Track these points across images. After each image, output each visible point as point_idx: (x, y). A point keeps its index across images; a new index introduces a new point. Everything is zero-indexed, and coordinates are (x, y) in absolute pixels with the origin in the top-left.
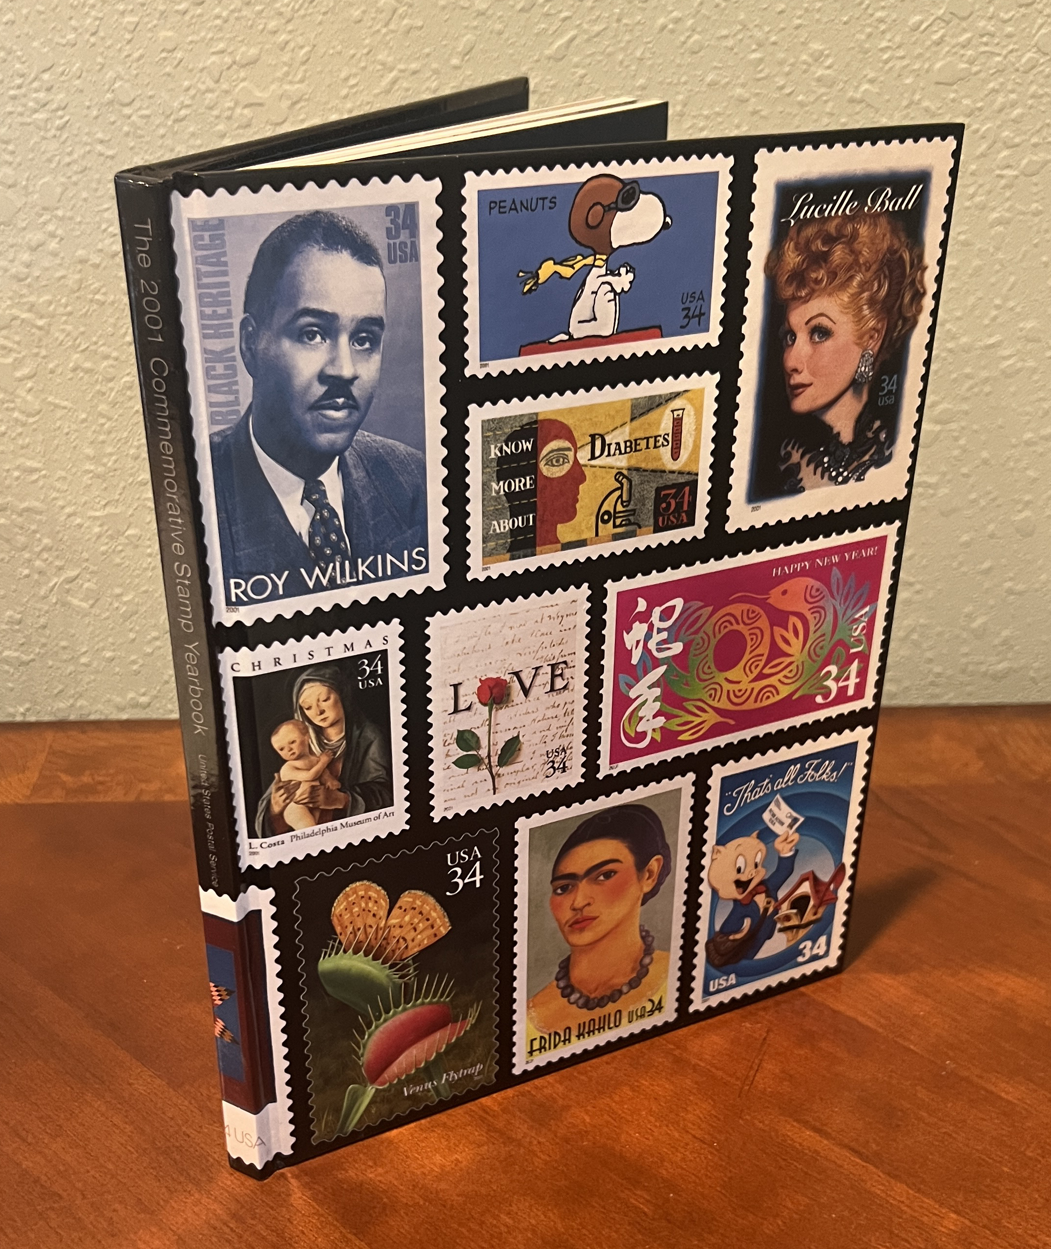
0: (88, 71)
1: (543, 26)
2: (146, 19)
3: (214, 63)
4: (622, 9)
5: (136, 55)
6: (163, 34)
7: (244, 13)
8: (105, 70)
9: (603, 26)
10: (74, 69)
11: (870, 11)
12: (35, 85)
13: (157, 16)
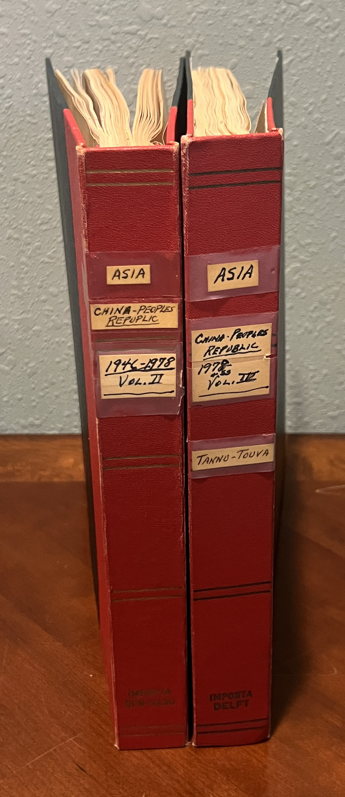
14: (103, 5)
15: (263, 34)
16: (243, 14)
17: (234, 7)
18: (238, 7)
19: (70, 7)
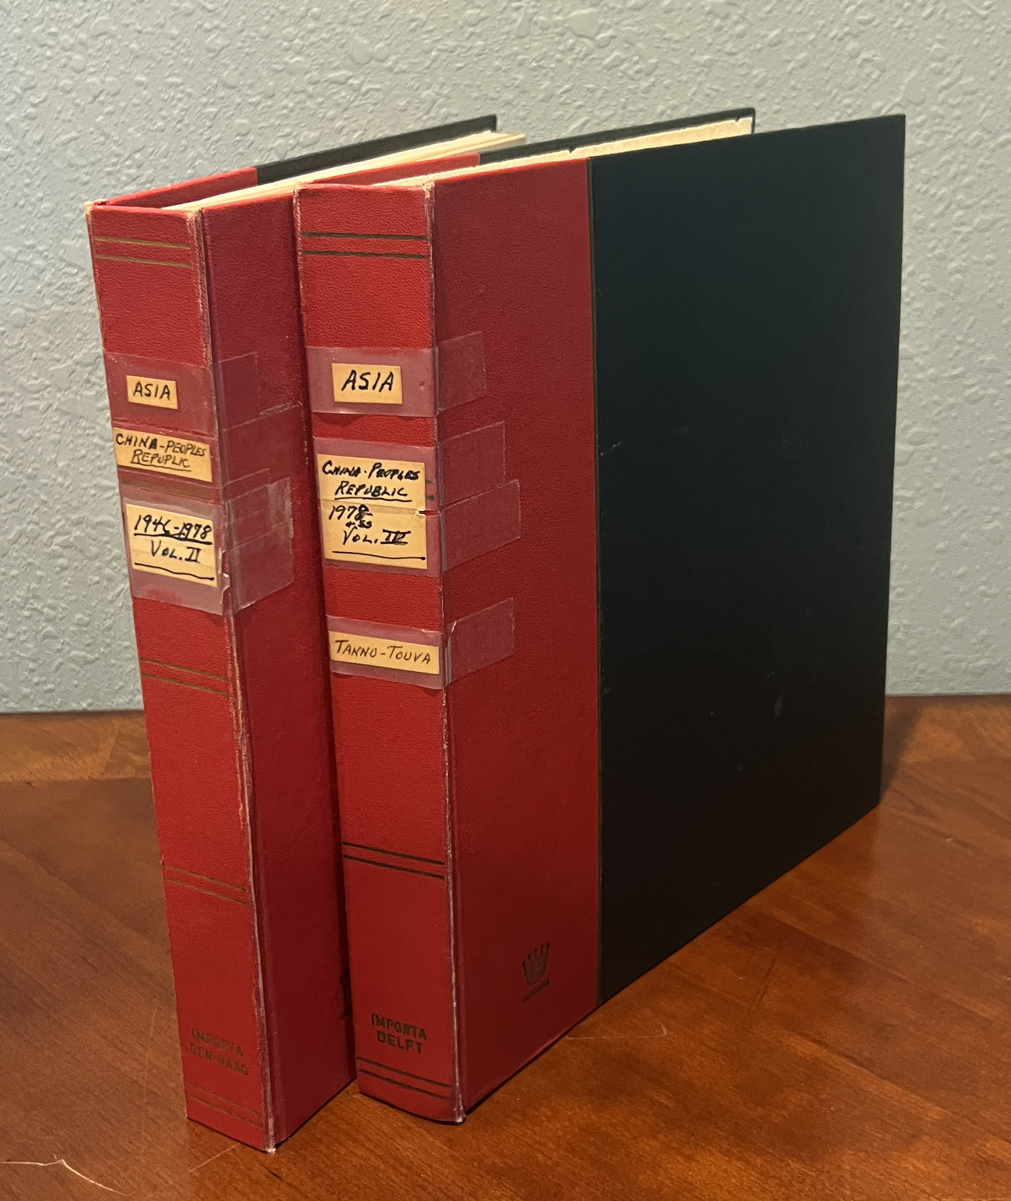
0: (175, 152)
1: (560, 113)
2: (225, 110)
3: (280, 145)
4: (627, 99)
5: (215, 138)
6: (238, 121)
7: (308, 104)
8: (187, 151)
9: (610, 113)
10: (162, 149)
11: (838, 98)
12: (127, 163)
13: (234, 107)
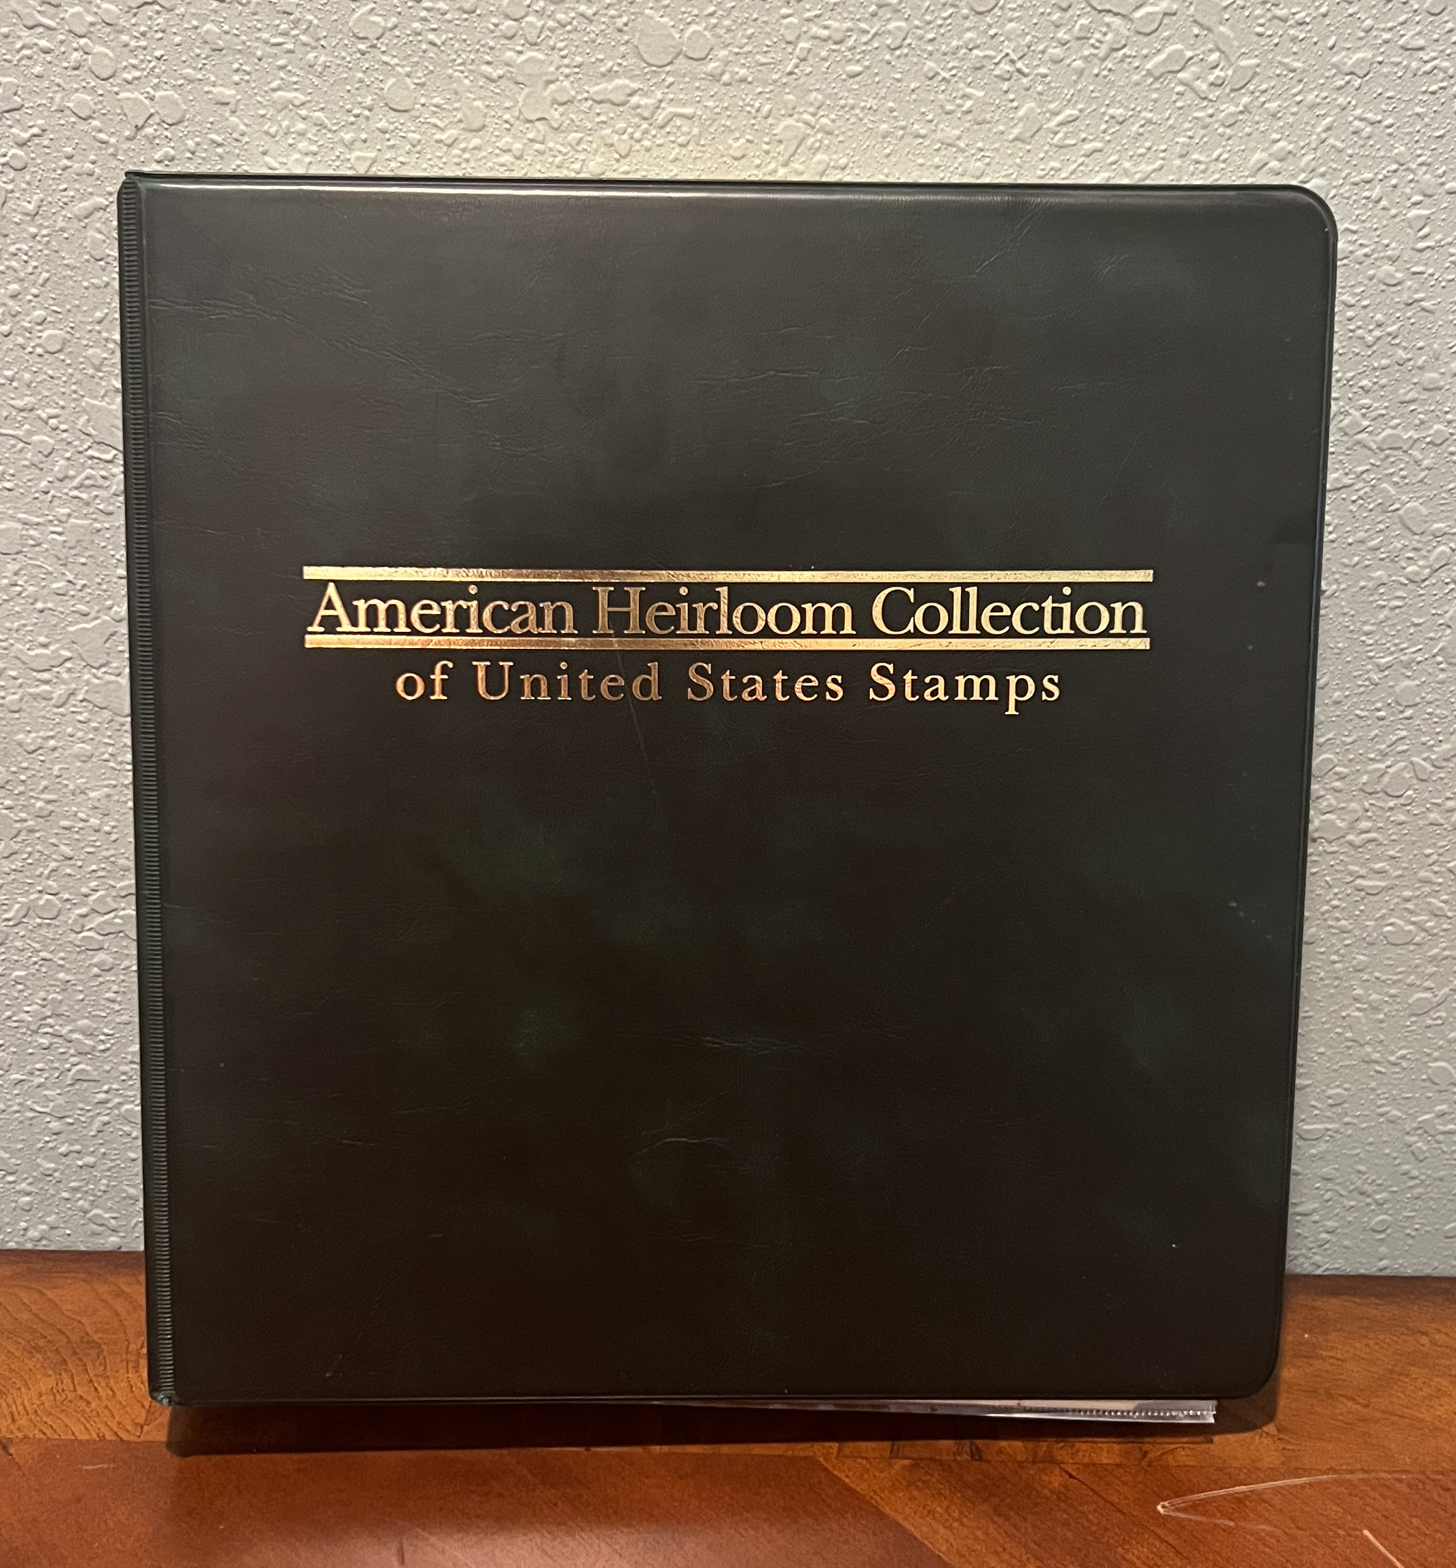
14: (527, 15)
15: (1015, 104)
16: (954, 43)
17: (929, 23)
18: (940, 22)
19: (425, 19)
